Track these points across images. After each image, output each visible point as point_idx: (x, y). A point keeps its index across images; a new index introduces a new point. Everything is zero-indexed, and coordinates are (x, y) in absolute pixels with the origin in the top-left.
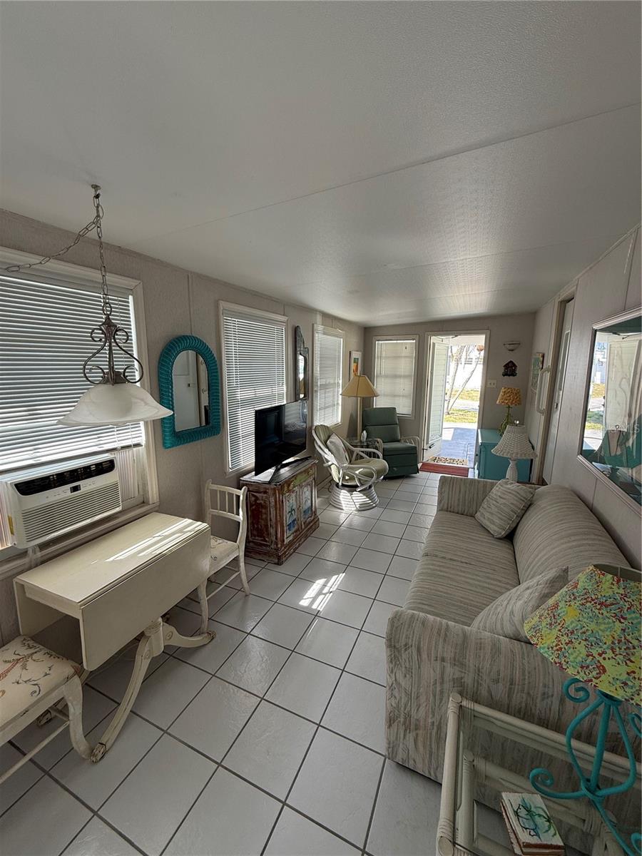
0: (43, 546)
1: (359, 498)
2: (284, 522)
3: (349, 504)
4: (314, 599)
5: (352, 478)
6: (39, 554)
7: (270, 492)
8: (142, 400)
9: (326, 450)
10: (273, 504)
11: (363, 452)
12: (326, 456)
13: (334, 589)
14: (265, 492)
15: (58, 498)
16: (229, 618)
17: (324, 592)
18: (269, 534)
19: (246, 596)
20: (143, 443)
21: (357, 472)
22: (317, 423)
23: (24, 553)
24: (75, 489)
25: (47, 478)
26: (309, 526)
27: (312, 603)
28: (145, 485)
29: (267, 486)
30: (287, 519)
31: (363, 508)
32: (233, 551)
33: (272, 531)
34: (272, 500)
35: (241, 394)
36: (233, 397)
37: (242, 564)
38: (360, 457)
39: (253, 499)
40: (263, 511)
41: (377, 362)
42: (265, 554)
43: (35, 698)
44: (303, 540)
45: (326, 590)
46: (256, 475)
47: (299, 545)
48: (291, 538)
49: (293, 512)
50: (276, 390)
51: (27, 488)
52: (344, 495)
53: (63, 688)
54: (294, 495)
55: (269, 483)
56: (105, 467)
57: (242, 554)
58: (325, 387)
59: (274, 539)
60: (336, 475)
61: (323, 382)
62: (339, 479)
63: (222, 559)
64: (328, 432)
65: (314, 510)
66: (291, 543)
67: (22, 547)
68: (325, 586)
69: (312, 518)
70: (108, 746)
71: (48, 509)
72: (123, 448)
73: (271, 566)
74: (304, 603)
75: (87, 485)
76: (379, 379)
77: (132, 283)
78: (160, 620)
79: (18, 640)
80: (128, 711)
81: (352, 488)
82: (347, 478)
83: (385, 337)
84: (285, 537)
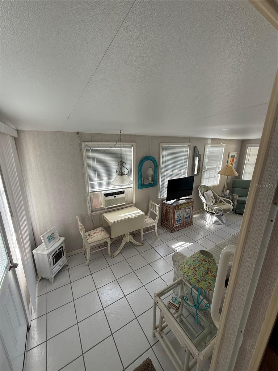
0: (108, 208)
1: (215, 218)
2: (175, 219)
3: (210, 220)
4: (177, 247)
5: (212, 210)
6: (107, 210)
7: (171, 208)
8: (126, 180)
9: (202, 196)
10: (171, 212)
11: (223, 199)
12: (202, 199)
13: (186, 246)
14: (169, 208)
15: (112, 198)
16: (150, 242)
17: (182, 246)
18: (169, 222)
19: (157, 238)
20: (133, 187)
21: (215, 208)
22: (202, 184)
23: (104, 209)
24: (115, 197)
25: (110, 193)
26: (188, 223)
27: (176, 248)
28: (132, 198)
29: (170, 206)
30: (176, 218)
31: (216, 223)
32: (153, 223)
33: (170, 221)
34: (171, 211)
35: (166, 173)
36: (163, 174)
37: (156, 228)
38: (221, 201)
39: (166, 209)
40: (168, 213)
41: (247, 157)
42: (167, 228)
43: (102, 239)
44: (183, 227)
45: (183, 246)
46: (167, 201)
47: (181, 229)
48: (178, 225)
49: (180, 217)
50: (183, 171)
51: (106, 195)
52: (208, 216)
53: (107, 239)
54: (181, 211)
55: (171, 205)
56: (122, 192)
57: (156, 225)
58: (210, 169)
59: (170, 224)
60: (205, 207)
61: (209, 167)
62: (206, 209)
63: (149, 224)
64: (207, 188)
65: (191, 218)
66: (177, 227)
67: (105, 207)
68: (183, 244)
69: (190, 221)
70: (114, 256)
71: (109, 200)
72: (127, 188)
73: (168, 232)
74: (173, 247)
75: (118, 196)
76: (247, 166)
77: (133, 144)
78: (129, 234)
79: (102, 227)
80: (119, 251)
81: (212, 214)
82: (210, 209)
83: (253, 145)
84: (175, 224)
